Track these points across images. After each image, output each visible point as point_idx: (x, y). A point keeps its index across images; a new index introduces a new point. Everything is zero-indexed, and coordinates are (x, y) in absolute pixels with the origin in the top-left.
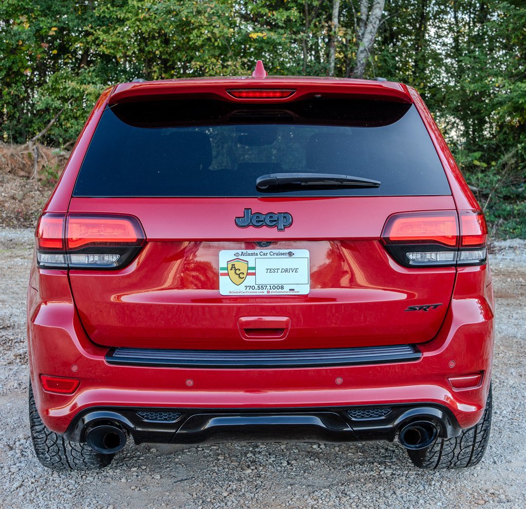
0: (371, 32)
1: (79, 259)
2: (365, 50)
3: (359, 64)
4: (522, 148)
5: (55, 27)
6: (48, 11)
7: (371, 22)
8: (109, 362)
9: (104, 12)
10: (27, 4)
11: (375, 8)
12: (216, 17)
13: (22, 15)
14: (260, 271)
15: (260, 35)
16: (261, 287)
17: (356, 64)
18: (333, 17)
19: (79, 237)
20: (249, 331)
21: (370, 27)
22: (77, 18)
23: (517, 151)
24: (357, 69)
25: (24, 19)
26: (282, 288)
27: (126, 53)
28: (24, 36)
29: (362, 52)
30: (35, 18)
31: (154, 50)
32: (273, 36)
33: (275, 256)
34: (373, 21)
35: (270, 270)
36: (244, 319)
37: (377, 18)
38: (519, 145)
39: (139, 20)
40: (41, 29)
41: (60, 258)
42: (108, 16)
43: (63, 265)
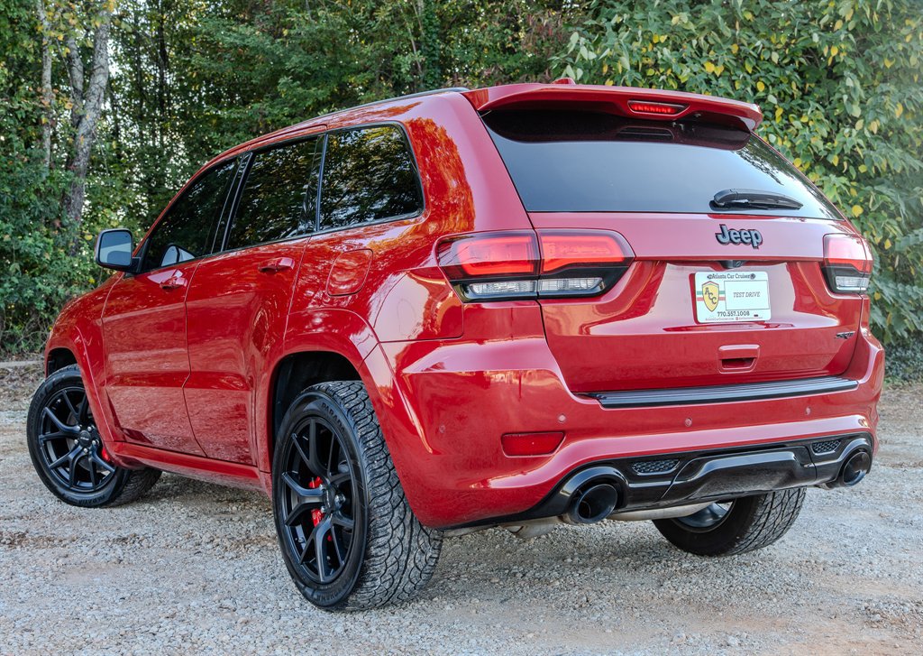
1: (550, 286)
2: (89, 133)
3: (81, 153)
7: (93, 94)
8: (605, 406)
11: (98, 74)
14: (729, 295)
16: (731, 313)
17: (77, 154)
18: (44, 82)
19: (554, 258)
20: (727, 362)
24: (79, 161)
26: (748, 314)
29: (83, 136)
33: (740, 279)
34: (96, 92)
35: (737, 295)
36: (724, 348)
37: (101, 87)
41: (526, 287)
43: (531, 295)
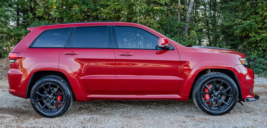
0: (191, 7)
2: (189, 13)
3: (187, 18)
4: (246, 44)
5: (86, 8)
6: (84, 3)
9: (103, 3)
10: (77, 1)
12: (142, 2)
13: (76, 5)
15: (157, 8)
21: (190, 6)
22: (93, 5)
23: (244, 45)
25: (76, 6)
27: (110, 16)
28: (76, 11)
29: (188, 14)
30: (80, 6)
31: (120, 15)
32: (161, 8)
34: (191, 4)
37: (192, 2)
38: (245, 43)
39: (115, 5)
40: (82, 9)
42: (104, 4)
